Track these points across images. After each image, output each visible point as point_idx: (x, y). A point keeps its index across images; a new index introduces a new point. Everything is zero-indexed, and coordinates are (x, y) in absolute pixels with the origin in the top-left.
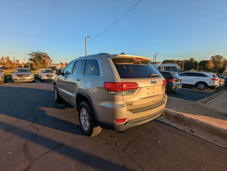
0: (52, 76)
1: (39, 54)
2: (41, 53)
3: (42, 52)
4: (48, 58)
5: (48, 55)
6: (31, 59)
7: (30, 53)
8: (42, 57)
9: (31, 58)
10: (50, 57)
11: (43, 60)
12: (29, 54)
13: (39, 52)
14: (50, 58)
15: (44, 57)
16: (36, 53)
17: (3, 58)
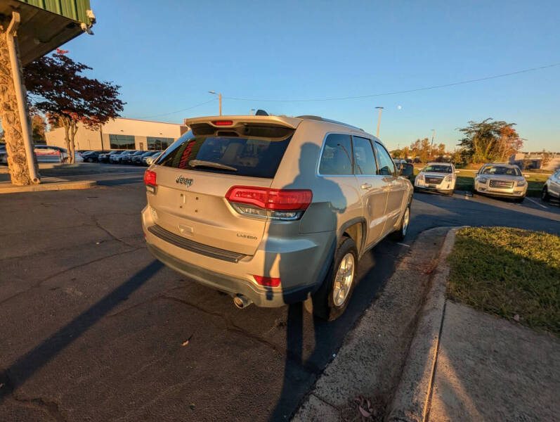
0: (439, 181)
1: (486, 126)
2: (496, 123)
3: (498, 121)
4: (512, 135)
5: (513, 127)
6: (465, 142)
7: (465, 128)
8: (493, 133)
9: (466, 137)
10: (516, 132)
11: (494, 143)
12: (463, 128)
13: (489, 122)
14: (516, 136)
15: (499, 132)
16: (480, 125)
17: (418, 141)
